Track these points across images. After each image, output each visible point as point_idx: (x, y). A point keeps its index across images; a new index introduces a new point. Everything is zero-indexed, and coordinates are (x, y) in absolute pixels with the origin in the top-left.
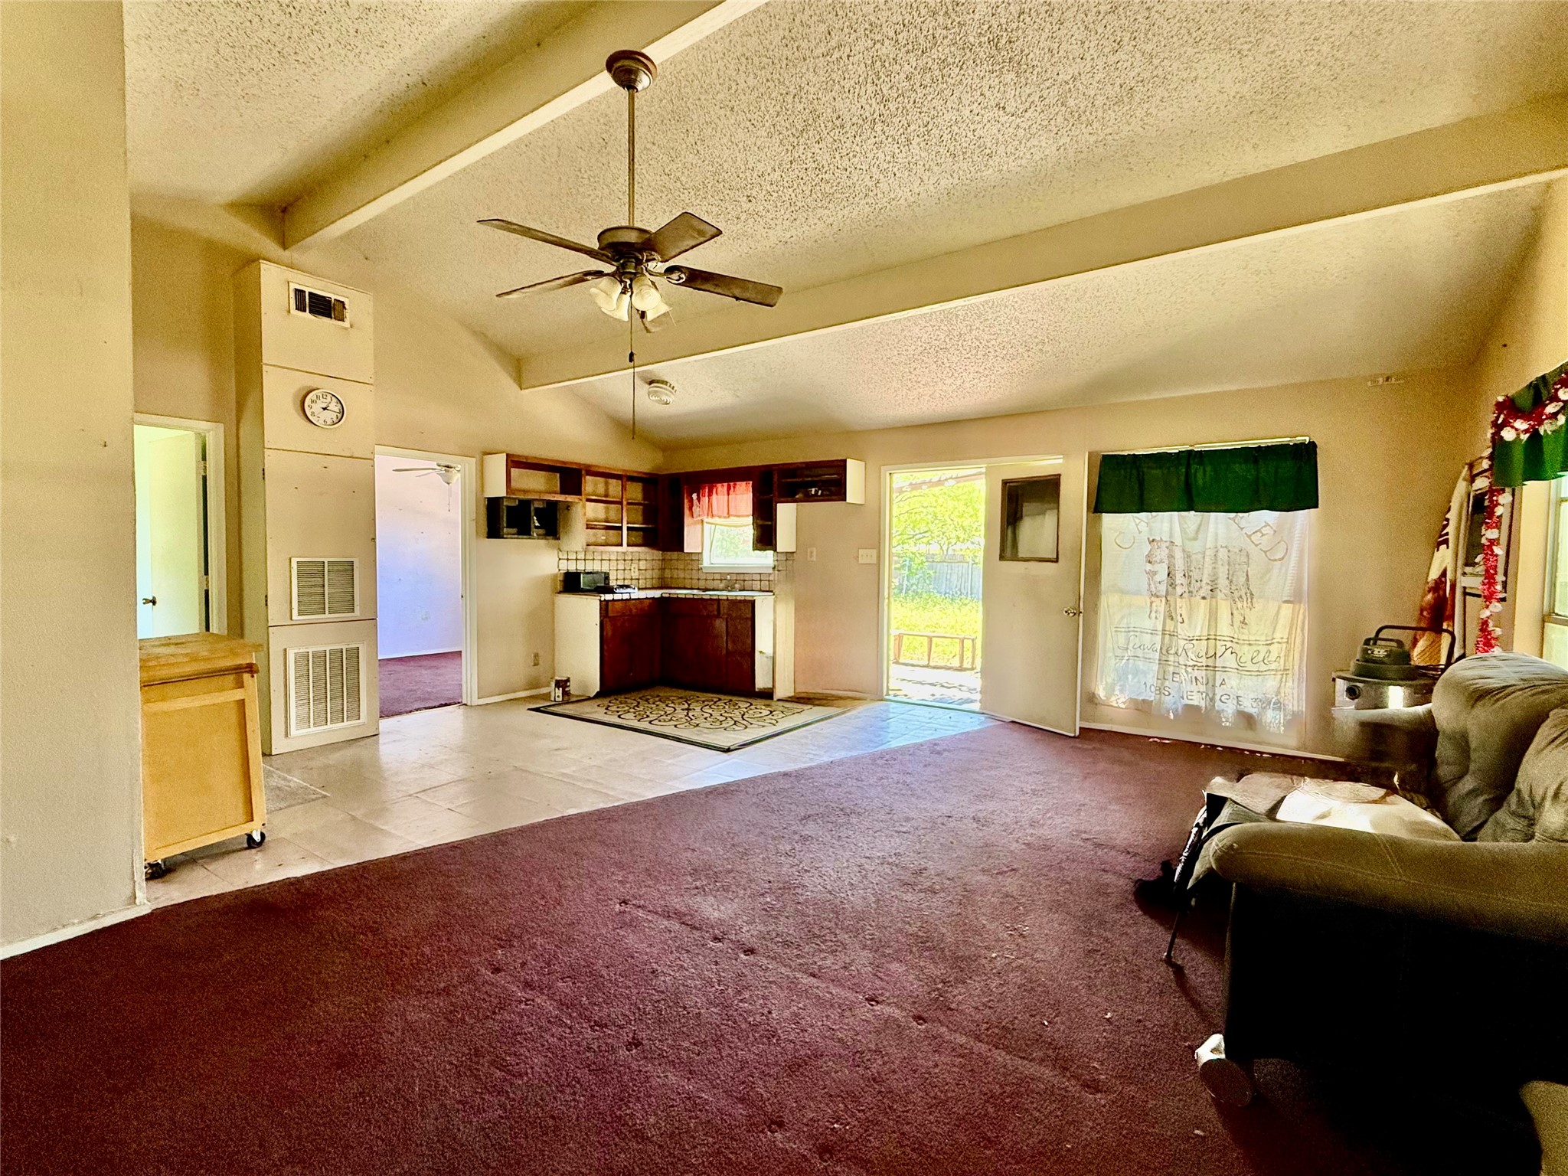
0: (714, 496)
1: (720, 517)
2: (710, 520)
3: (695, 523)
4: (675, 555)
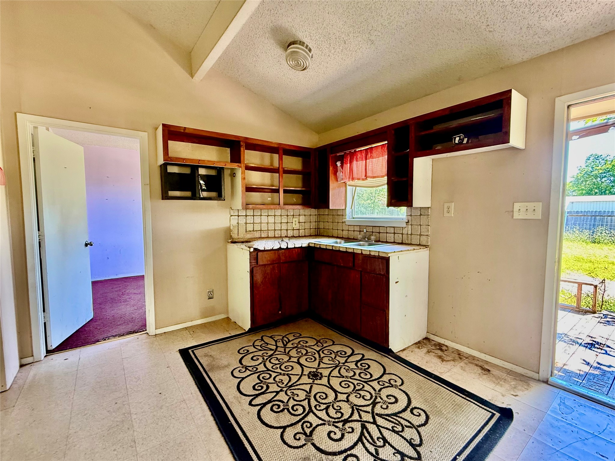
0: (355, 162)
1: (359, 179)
2: (351, 182)
3: (339, 187)
4: (326, 211)
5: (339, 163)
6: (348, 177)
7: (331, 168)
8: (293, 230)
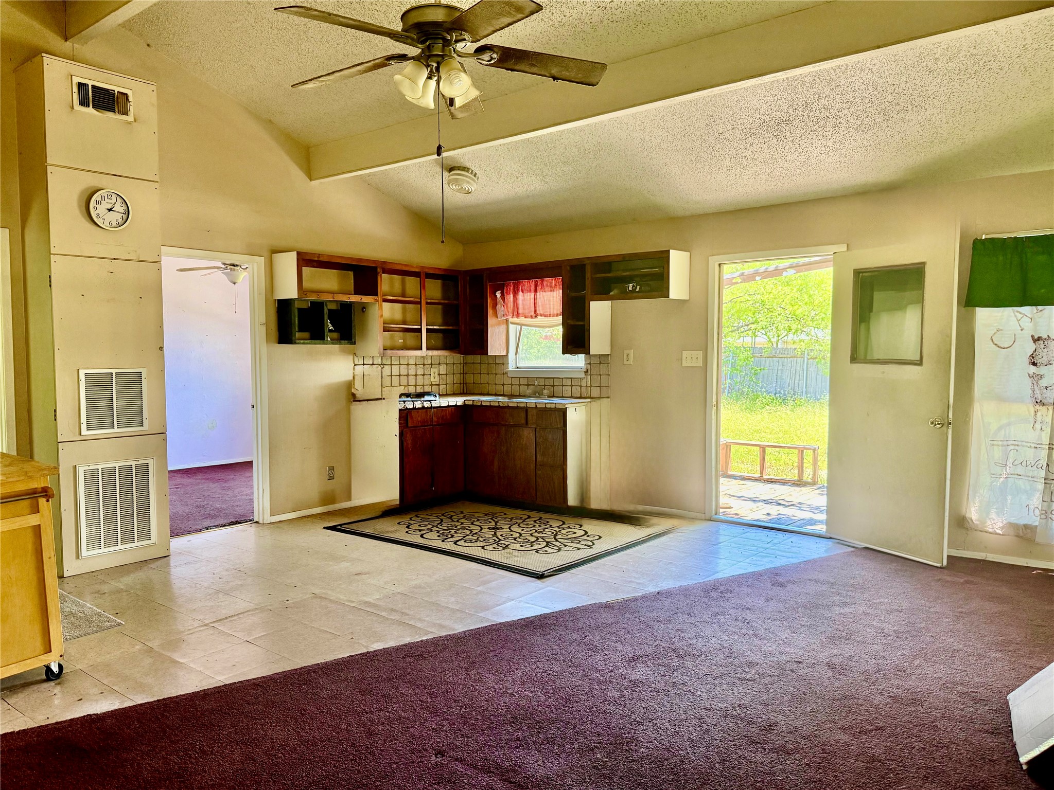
0: (520, 294)
1: (526, 317)
2: (515, 320)
3: (499, 324)
4: (478, 358)
5: (498, 294)
6: (511, 312)
7: (489, 300)
8: (432, 385)
